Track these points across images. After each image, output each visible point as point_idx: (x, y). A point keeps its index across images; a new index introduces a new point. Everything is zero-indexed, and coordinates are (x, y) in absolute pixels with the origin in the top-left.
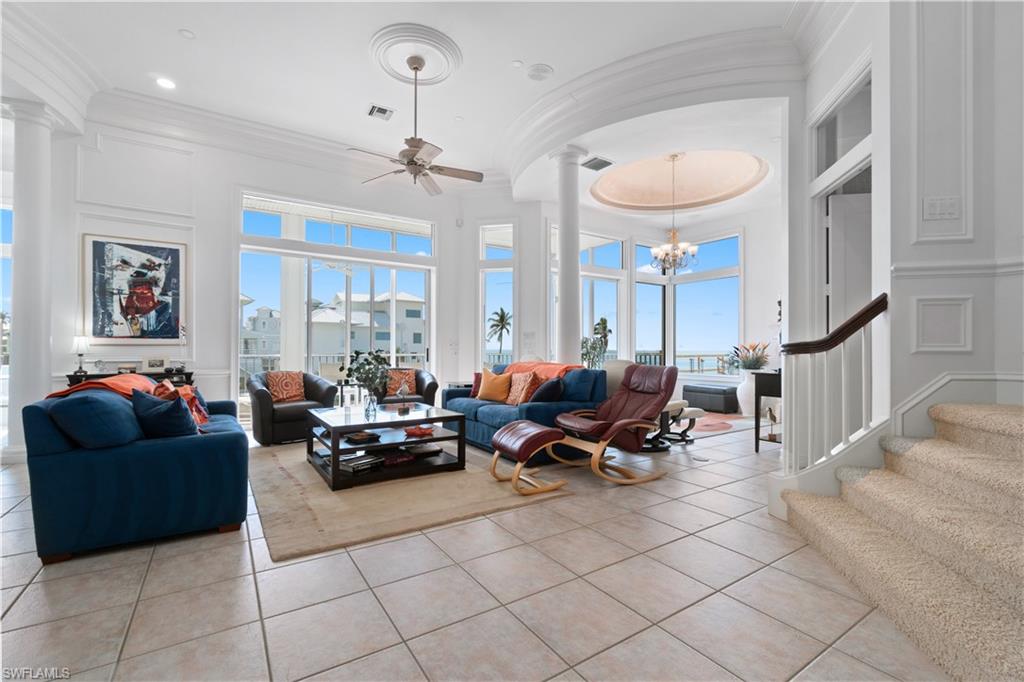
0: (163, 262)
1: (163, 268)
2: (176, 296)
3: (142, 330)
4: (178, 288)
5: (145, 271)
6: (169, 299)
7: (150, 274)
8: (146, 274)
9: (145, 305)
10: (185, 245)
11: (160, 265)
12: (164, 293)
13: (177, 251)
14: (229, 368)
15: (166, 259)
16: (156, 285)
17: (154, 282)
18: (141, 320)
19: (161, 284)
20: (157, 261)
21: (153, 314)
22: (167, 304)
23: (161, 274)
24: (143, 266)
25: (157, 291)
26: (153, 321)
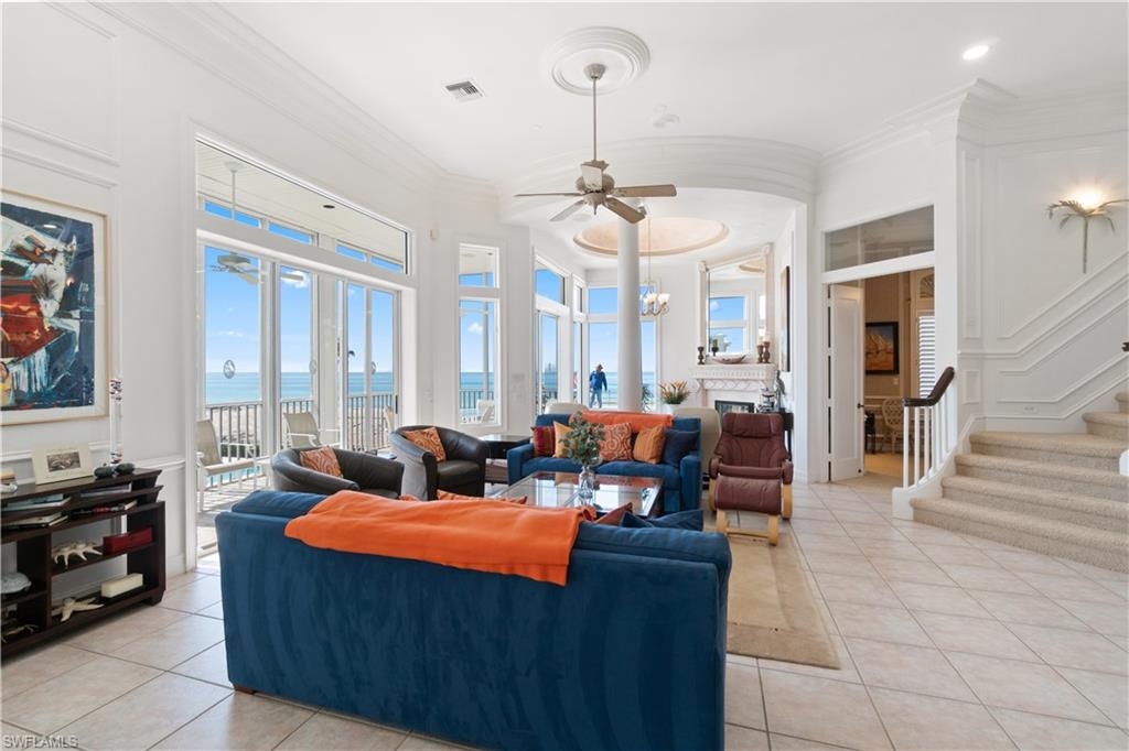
0: (61, 247)
1: (60, 259)
2: (87, 320)
3: (17, 392)
4: (90, 304)
5: (22, 263)
6: (73, 325)
7: (35, 270)
8: (23, 271)
9: (23, 338)
10: (104, 216)
11: (54, 253)
12: (63, 312)
13: (88, 226)
14: (181, 451)
15: (68, 241)
16: (48, 294)
17: (45, 288)
18: (14, 369)
19: (58, 293)
20: (49, 243)
21: (41, 356)
22: (70, 335)
23: (57, 273)
24: (19, 251)
25: (49, 308)
26: (40, 372)
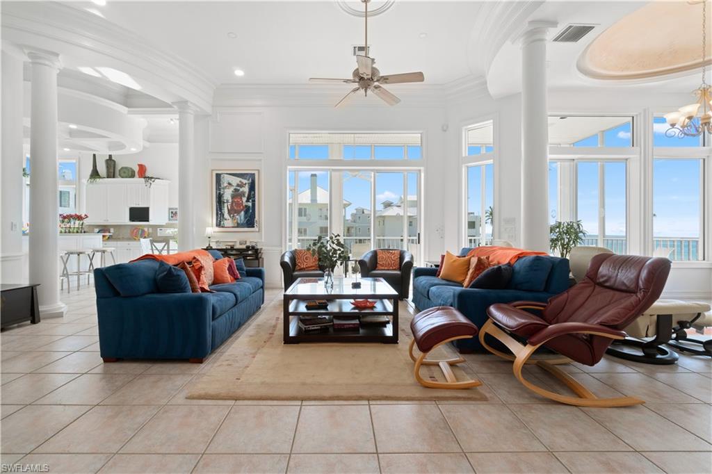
0: (247, 182)
1: (247, 185)
2: (254, 201)
3: (238, 223)
4: (254, 197)
5: (238, 188)
6: (250, 204)
7: (241, 190)
8: (239, 190)
9: (239, 208)
10: (258, 170)
11: (246, 184)
12: (248, 201)
13: (254, 174)
14: (281, 246)
15: (249, 180)
16: (244, 196)
17: (243, 194)
18: (237, 217)
19: (246, 195)
20: (244, 181)
21: (243, 213)
22: (249, 207)
23: (246, 189)
24: (238, 185)
25: (244, 199)
26: (242, 218)
